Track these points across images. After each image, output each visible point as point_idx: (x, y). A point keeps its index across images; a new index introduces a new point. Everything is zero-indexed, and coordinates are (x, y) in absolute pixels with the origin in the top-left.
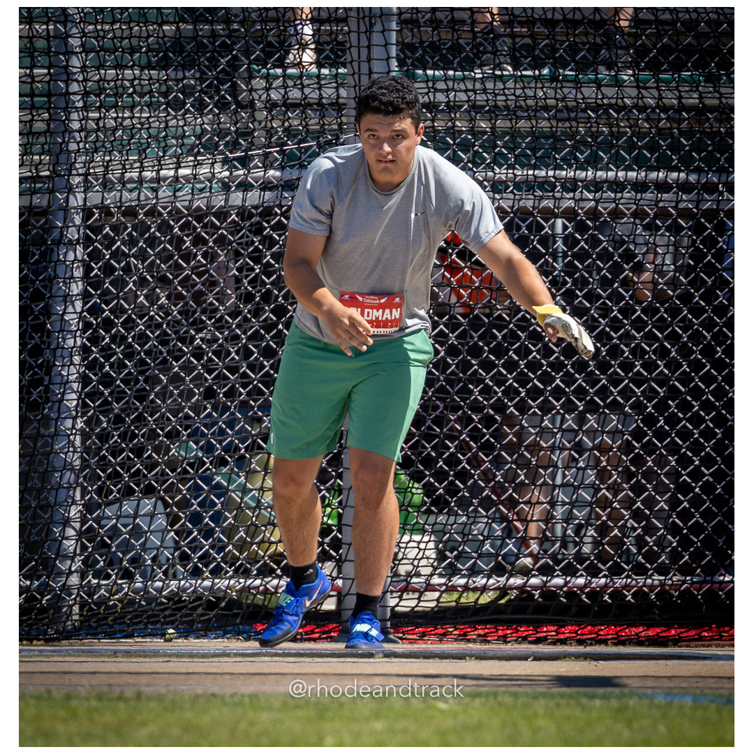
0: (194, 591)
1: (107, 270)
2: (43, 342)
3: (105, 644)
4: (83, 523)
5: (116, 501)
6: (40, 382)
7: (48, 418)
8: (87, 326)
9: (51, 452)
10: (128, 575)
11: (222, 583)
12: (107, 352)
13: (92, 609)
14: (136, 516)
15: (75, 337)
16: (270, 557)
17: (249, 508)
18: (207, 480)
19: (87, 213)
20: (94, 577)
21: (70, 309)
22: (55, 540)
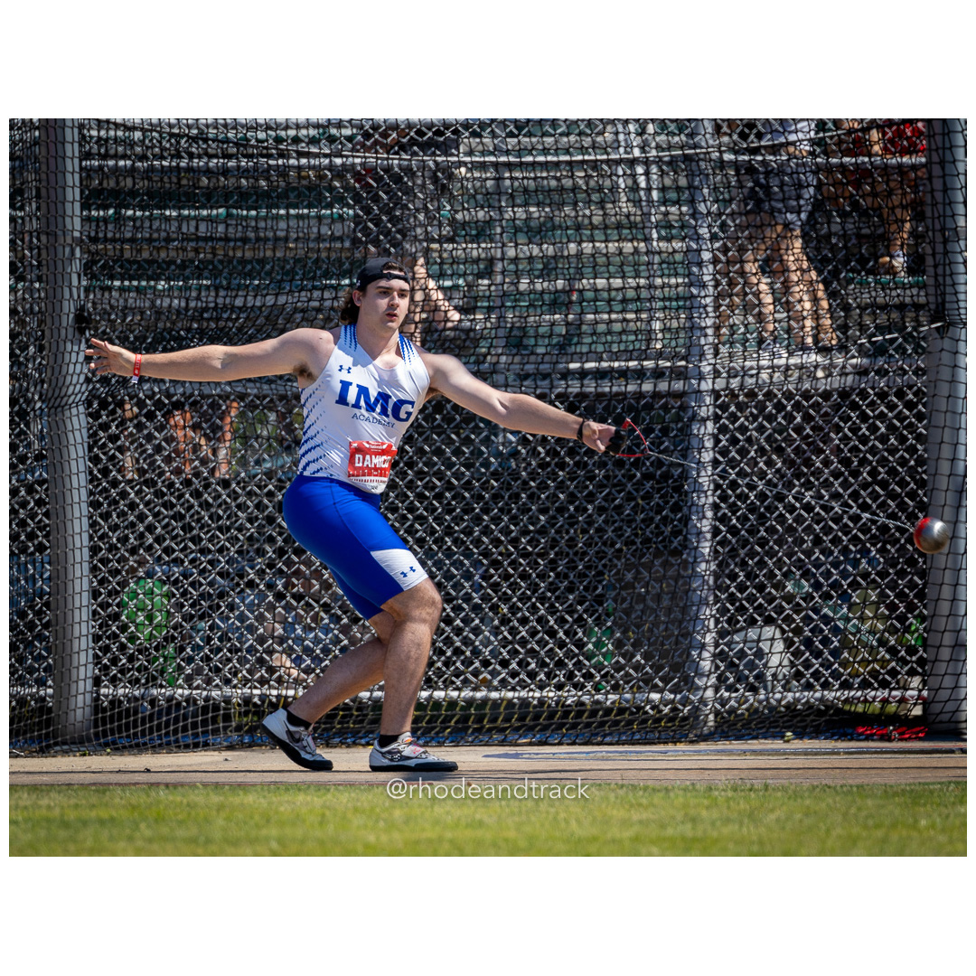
0: (808, 702)
1: (734, 441)
2: (682, 501)
3: (737, 745)
4: (717, 645)
5: (742, 629)
6: (680, 532)
7: (686, 561)
8: (718, 486)
9: (689, 590)
10: (754, 689)
11: (830, 695)
12: (734, 508)
13: (723, 718)
14: (759, 641)
15: (706, 497)
16: (868, 673)
17: (851, 634)
18: (815, 611)
19: (716, 394)
20: (726, 691)
21: (703, 473)
22: (694, 661)
